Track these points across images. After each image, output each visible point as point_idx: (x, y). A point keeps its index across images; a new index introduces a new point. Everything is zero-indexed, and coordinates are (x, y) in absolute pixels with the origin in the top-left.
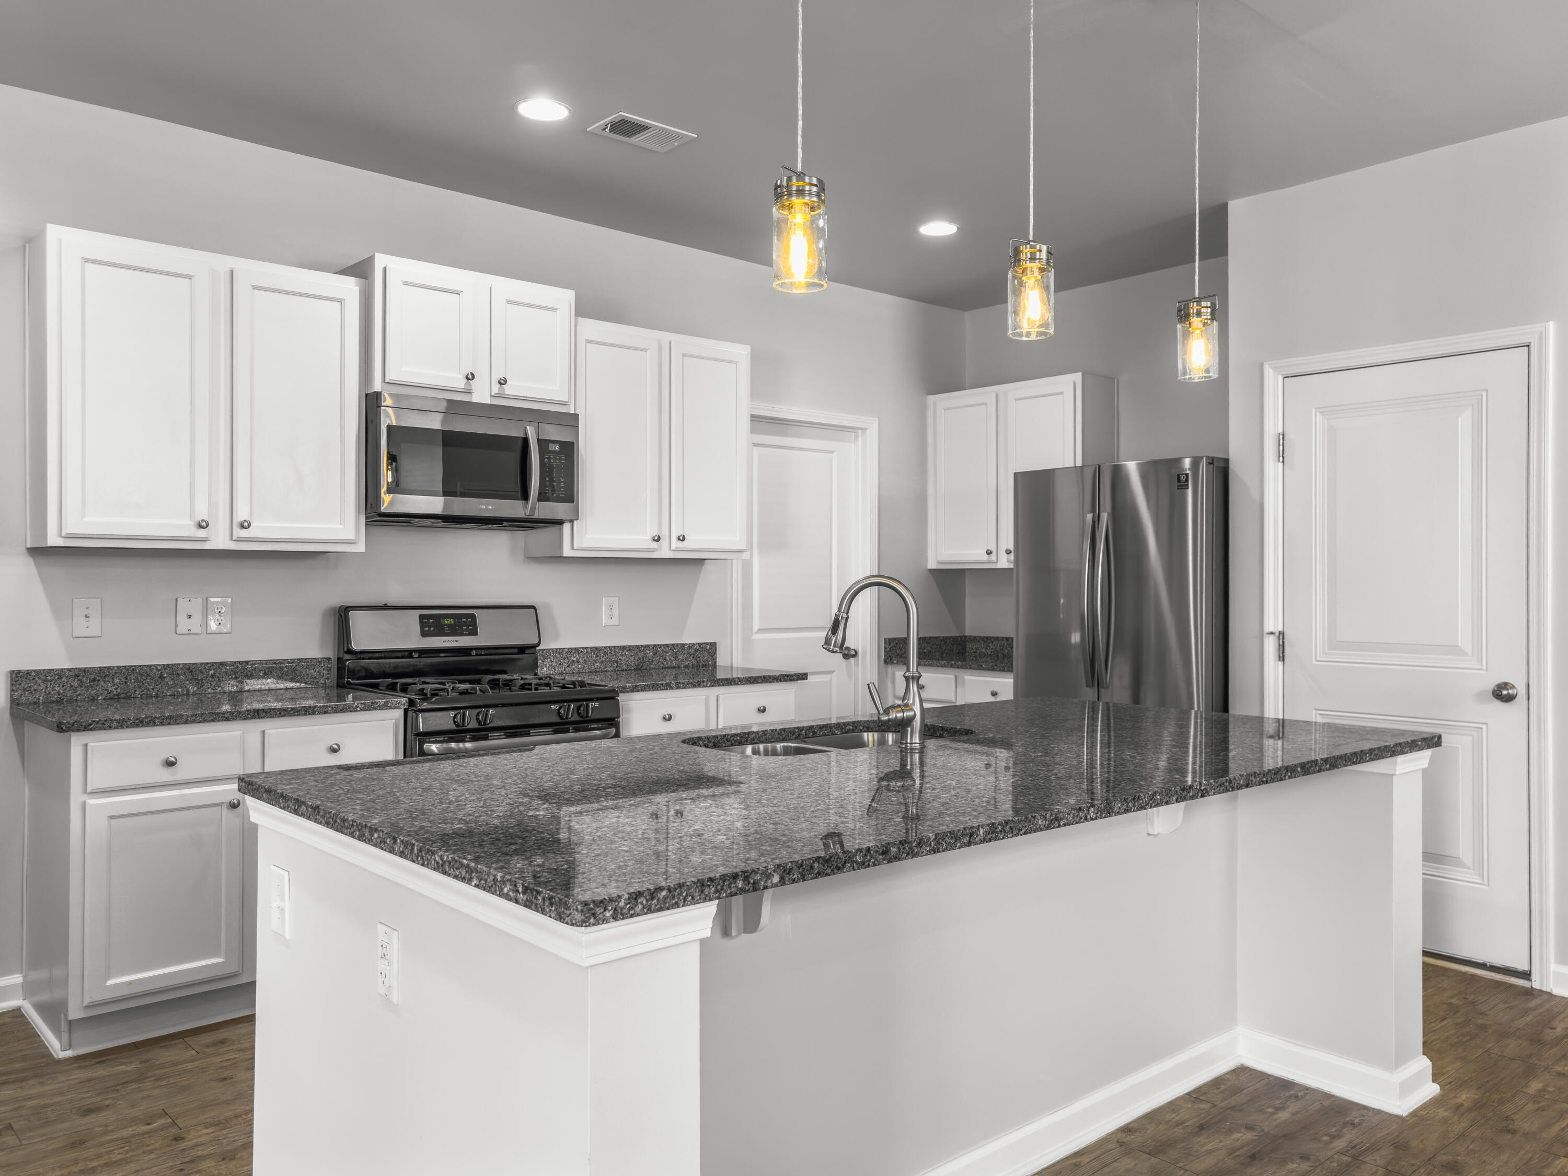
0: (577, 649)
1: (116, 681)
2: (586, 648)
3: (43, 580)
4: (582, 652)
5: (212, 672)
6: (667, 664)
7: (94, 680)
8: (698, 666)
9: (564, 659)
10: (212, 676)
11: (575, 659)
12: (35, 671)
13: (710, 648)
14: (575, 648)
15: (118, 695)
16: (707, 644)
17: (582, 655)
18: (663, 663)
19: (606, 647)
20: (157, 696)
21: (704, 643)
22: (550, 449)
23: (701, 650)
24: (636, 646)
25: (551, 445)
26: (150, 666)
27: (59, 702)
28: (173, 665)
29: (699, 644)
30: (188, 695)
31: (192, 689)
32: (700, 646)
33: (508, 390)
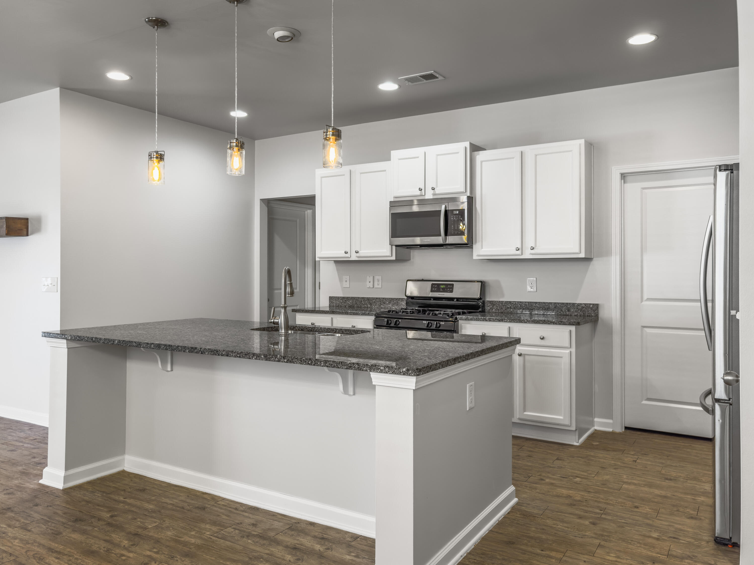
0: (510, 302)
1: (351, 301)
2: (515, 302)
3: (337, 270)
4: (513, 303)
5: (374, 301)
6: (563, 313)
7: (346, 301)
8: (584, 316)
9: (503, 306)
10: (374, 302)
11: (509, 306)
12: (333, 297)
13: (593, 307)
14: (509, 302)
15: (351, 306)
16: (591, 304)
17: (512, 305)
18: (560, 312)
19: (526, 302)
20: (360, 307)
21: (589, 304)
22: (454, 213)
23: (586, 307)
24: (544, 302)
25: (454, 212)
26: (358, 297)
27: (338, 306)
28: (364, 297)
29: (585, 304)
30: (368, 308)
31: (369, 306)
32: (585, 305)
33: (437, 191)
